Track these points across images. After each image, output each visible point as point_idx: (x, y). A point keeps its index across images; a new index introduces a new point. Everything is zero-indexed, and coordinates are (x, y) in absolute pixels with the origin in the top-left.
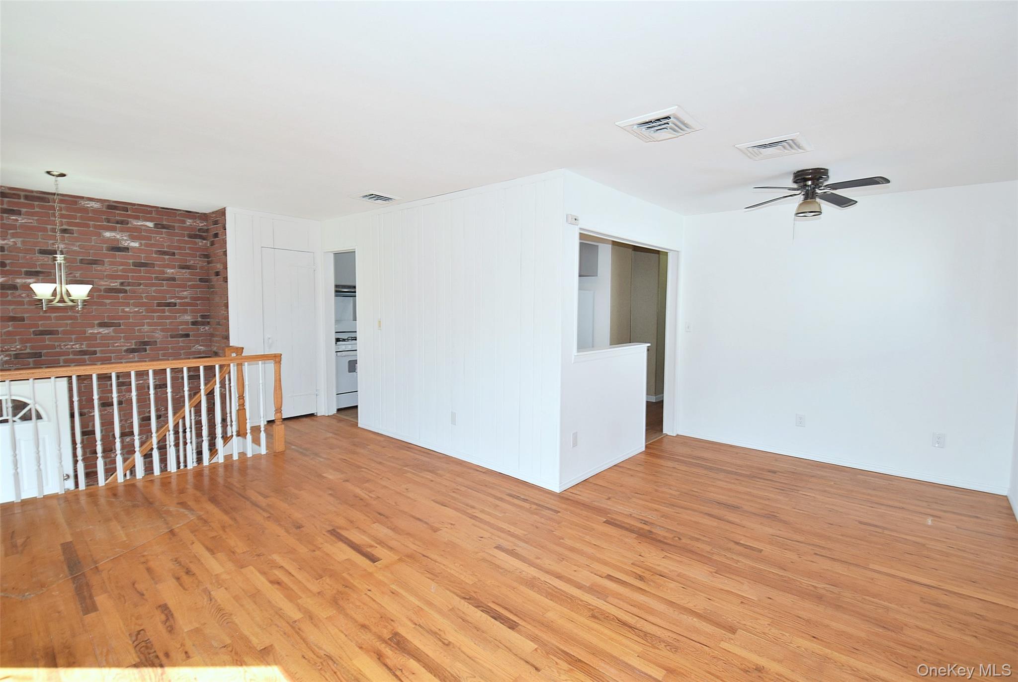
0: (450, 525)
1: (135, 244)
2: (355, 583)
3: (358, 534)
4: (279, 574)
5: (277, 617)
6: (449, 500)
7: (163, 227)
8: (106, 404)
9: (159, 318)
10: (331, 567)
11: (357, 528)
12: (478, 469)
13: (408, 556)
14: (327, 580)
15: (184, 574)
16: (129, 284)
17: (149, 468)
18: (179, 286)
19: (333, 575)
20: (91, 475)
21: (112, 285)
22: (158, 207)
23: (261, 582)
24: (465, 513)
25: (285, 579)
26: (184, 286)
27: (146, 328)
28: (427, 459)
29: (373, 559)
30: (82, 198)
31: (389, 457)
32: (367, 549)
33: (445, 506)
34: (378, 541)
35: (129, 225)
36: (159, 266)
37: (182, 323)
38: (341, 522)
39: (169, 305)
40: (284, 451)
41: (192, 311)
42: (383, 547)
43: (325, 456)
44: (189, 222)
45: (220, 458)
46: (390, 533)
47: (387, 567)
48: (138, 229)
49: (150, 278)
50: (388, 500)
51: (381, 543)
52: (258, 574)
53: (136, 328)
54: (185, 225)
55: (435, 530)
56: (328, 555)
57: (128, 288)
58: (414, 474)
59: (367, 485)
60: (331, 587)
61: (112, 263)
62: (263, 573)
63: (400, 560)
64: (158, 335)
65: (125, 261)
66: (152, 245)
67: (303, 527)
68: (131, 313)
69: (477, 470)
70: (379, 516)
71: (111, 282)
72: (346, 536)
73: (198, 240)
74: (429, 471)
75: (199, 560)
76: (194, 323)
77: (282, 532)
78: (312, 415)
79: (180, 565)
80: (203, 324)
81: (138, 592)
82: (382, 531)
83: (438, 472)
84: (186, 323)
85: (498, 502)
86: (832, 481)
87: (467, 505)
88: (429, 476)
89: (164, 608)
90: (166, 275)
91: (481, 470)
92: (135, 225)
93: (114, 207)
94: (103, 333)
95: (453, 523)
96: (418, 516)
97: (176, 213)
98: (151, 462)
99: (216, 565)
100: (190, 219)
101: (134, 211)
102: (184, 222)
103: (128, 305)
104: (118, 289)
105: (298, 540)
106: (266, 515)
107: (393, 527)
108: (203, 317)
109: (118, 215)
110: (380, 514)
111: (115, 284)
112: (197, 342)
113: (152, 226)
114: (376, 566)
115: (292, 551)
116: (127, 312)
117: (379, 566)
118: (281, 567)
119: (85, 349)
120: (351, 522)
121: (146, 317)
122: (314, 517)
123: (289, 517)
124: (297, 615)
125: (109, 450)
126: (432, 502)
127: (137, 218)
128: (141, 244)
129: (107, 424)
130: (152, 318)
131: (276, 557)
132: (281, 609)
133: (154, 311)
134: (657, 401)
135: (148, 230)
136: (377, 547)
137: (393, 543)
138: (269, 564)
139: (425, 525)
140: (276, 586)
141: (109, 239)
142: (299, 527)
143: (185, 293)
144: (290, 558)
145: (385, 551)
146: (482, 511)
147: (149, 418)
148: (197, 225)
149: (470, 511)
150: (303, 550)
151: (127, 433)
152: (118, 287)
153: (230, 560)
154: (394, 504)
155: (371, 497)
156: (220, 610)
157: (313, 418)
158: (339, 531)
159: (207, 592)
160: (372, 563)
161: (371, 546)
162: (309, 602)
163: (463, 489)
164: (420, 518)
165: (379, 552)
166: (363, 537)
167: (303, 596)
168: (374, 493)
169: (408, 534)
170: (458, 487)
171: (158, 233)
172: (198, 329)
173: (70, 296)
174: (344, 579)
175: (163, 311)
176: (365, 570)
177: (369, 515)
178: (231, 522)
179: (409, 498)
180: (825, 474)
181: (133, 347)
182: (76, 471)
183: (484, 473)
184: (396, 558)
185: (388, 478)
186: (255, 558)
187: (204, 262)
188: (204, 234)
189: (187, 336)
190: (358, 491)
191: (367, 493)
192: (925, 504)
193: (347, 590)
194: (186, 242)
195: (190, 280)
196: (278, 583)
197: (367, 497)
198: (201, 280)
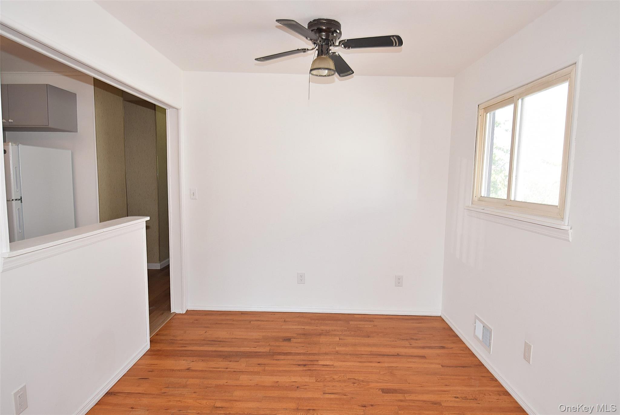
86: (335, 335)
134: (162, 267)
180: (328, 328)
192: (406, 343)
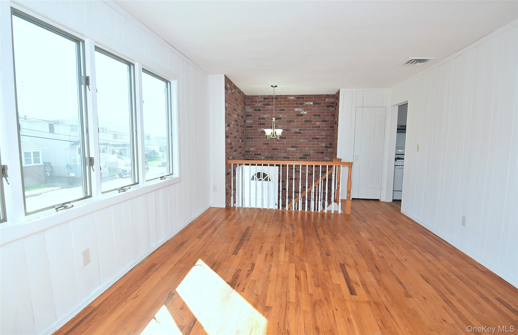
0: (422, 298)
1: (305, 113)
2: (332, 301)
3: (355, 274)
4: (302, 274)
5: (285, 294)
6: (435, 280)
7: (317, 104)
8: (291, 179)
9: (312, 144)
10: (327, 284)
11: (357, 269)
12: (479, 267)
13: (376, 303)
14: (320, 290)
15: (270, 254)
16: (302, 130)
17: (303, 208)
18: (321, 130)
19: (325, 289)
20: (284, 206)
21: (296, 130)
22: (315, 95)
23: (292, 273)
24: (442, 295)
25: (302, 278)
26: (323, 130)
27: (307, 149)
28: (436, 246)
29: (352, 292)
30: (289, 96)
31: (408, 235)
32: (353, 285)
33: (428, 283)
34: (363, 283)
35: (304, 105)
36: (314, 121)
37: (321, 147)
38: (350, 261)
39: (316, 138)
40: (350, 215)
41: (326, 142)
42: (364, 288)
43: (369, 223)
44: (327, 100)
45: (326, 211)
46: (374, 282)
47: (357, 302)
48: (307, 106)
49: (310, 127)
50: (388, 261)
51: (364, 285)
52: (294, 269)
53: (304, 149)
54: (326, 102)
55: (408, 295)
56: (330, 276)
57: (302, 132)
58: (418, 251)
59: (381, 247)
60: (319, 295)
61: (297, 121)
62: (296, 270)
63: (369, 302)
64: (311, 152)
65: (301, 120)
66: (312, 112)
67: (330, 255)
68: (302, 142)
69: (476, 268)
70: (375, 268)
71: (296, 129)
72: (348, 271)
73: (330, 108)
74: (431, 253)
75: (279, 251)
76: (326, 147)
77: (319, 254)
78: (378, 200)
79: (272, 250)
80: (330, 147)
81: (252, 254)
82: (370, 278)
83: (440, 257)
84: (323, 147)
85: (481, 300)
87: (448, 290)
88: (430, 257)
89: (253, 265)
90: (316, 125)
91: (481, 269)
92: (306, 104)
93: (299, 97)
94: (292, 150)
95: (426, 298)
96: (401, 280)
97: (322, 97)
98: (305, 206)
99: (283, 256)
100: (328, 98)
101: (306, 98)
102: (325, 100)
103: (301, 139)
104: (298, 132)
105: (323, 261)
106: (318, 242)
107: (379, 279)
108: (330, 144)
109: (300, 101)
110: (376, 267)
111: (297, 130)
112: (327, 156)
113: (312, 104)
114: (350, 297)
115: (316, 266)
116: (301, 142)
117: (353, 299)
118: (305, 271)
119: (286, 156)
120: (356, 265)
121: (308, 144)
122: (339, 253)
123: (327, 248)
124: (293, 299)
125: (290, 197)
126: (419, 275)
127: (307, 101)
128: (307, 112)
129: (290, 186)
130: (310, 144)
131: (307, 265)
132: (289, 292)
133: (311, 141)
135: (311, 106)
136: (360, 286)
137: (372, 290)
138: (302, 266)
139: (402, 289)
140: (296, 279)
141: (297, 111)
142: (328, 255)
143: (323, 133)
144: (312, 268)
145: (363, 291)
146: (460, 301)
147: (305, 187)
148: (331, 101)
149: (448, 296)
150: (321, 267)
151: (297, 192)
152: (299, 131)
153: (289, 257)
154: (390, 266)
155: (378, 255)
156: (268, 277)
157: (378, 202)
158: (346, 266)
159: (271, 266)
160: (350, 294)
161: (357, 284)
162: (303, 296)
163: (453, 276)
164: (402, 282)
165: (360, 290)
166: (357, 277)
167: (303, 292)
168: (382, 253)
169: (386, 289)
170: (449, 274)
171: (314, 107)
172: (328, 150)
173: (276, 134)
174: (328, 295)
175: (314, 141)
176: (343, 296)
177: (369, 265)
178: (302, 240)
179: (403, 266)
181: (302, 156)
182: (279, 203)
183: (482, 271)
184: (367, 299)
185: (397, 248)
186: (299, 261)
187: (332, 118)
188: (333, 105)
189: (323, 153)
190: (373, 249)
191: (378, 252)
193: (325, 301)
194: (325, 109)
195: (325, 127)
196: (298, 278)
197: (376, 254)
198: (330, 127)
